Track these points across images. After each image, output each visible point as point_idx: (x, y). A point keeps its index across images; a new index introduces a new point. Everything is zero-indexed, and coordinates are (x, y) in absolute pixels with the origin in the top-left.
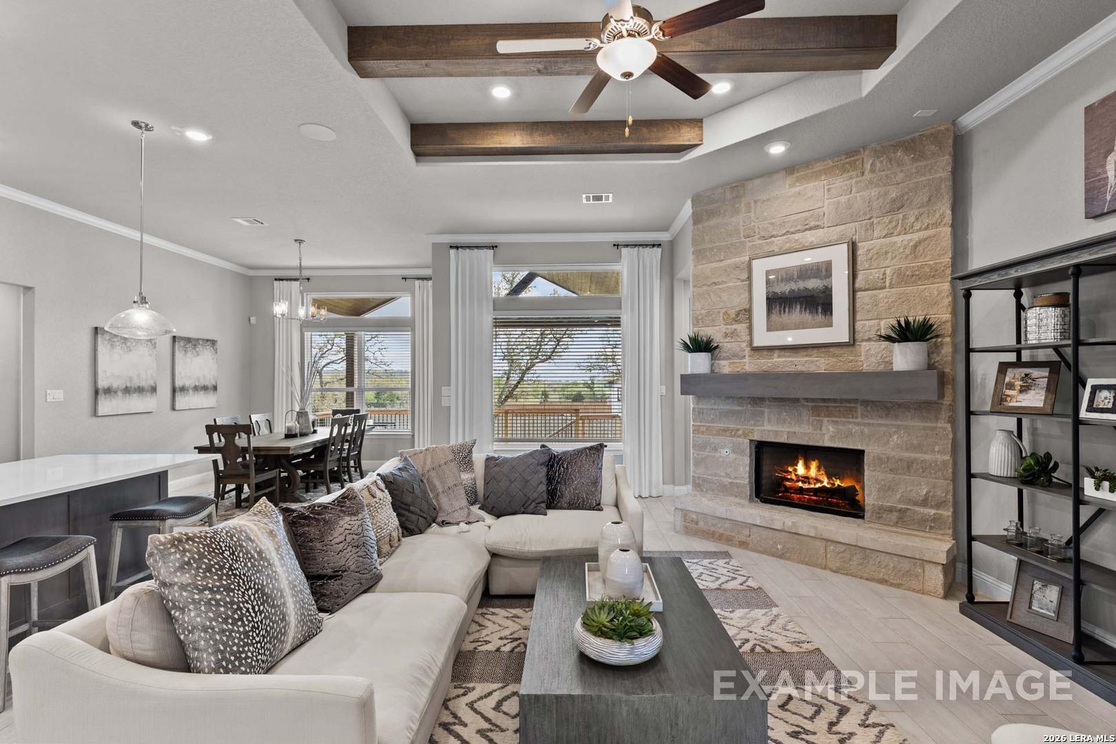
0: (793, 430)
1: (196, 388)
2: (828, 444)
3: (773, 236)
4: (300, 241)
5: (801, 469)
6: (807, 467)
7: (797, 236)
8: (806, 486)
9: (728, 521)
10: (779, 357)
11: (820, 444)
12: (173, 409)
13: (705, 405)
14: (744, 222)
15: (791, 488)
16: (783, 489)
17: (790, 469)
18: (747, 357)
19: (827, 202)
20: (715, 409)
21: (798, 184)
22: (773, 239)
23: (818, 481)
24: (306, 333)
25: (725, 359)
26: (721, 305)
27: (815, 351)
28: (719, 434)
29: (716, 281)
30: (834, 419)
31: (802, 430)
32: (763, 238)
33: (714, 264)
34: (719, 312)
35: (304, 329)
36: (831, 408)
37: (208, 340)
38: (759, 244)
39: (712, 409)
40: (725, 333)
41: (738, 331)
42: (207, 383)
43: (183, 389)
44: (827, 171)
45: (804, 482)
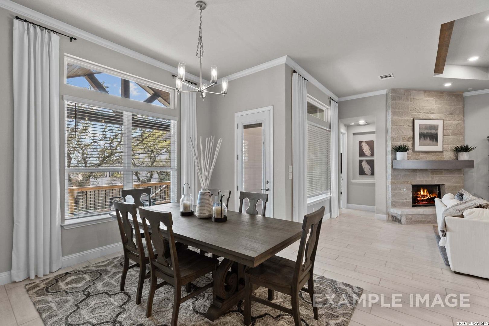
0: (426, 180)
2: (436, 183)
3: (420, 113)
5: (422, 193)
6: (424, 192)
8: (424, 199)
10: (421, 155)
13: (396, 173)
14: (411, 105)
15: (419, 200)
16: (417, 201)
17: (419, 193)
18: (411, 154)
19: (435, 106)
20: (400, 174)
21: (427, 97)
23: (427, 196)
26: (402, 134)
27: (432, 154)
28: (402, 184)
29: (400, 124)
30: (437, 175)
31: (429, 180)
32: (417, 112)
33: (400, 118)
34: (401, 137)
36: (437, 172)
41: (408, 144)
44: (436, 96)
45: (423, 197)
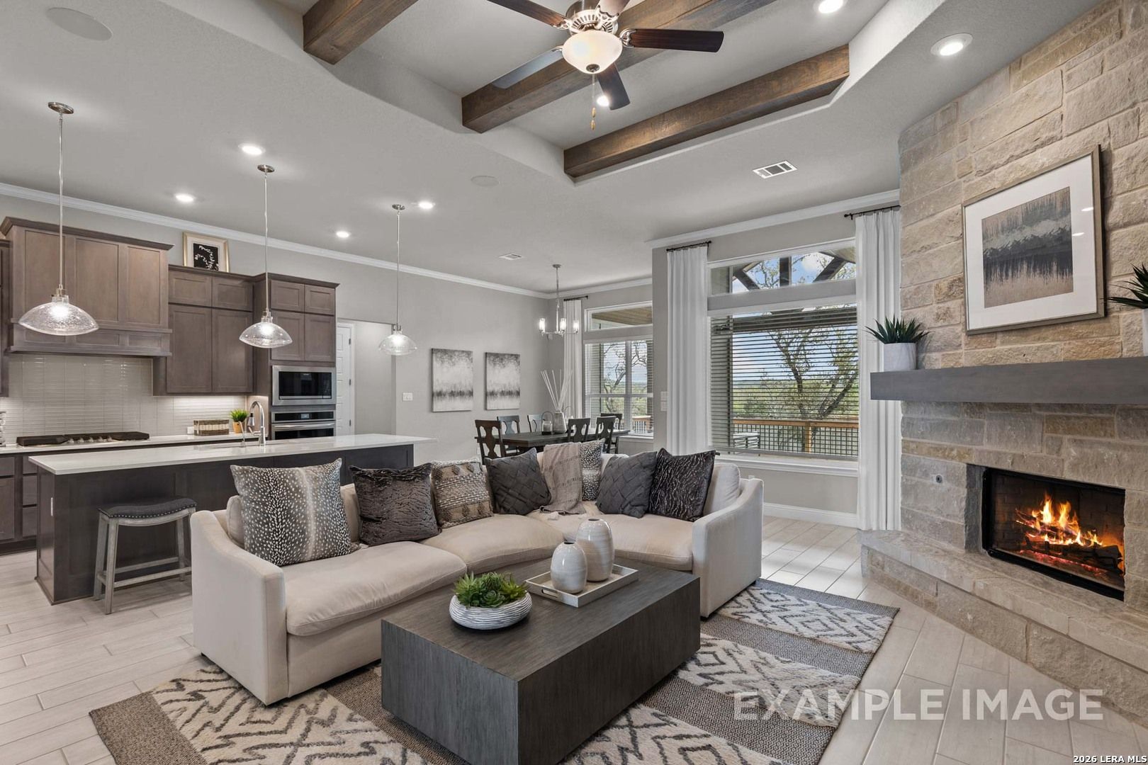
0: (1020, 452)
1: (503, 393)
2: (1068, 475)
3: (991, 169)
4: (556, 266)
5: (1047, 515)
6: (1056, 513)
7: (1022, 161)
8: (1053, 542)
9: (914, 571)
10: (1003, 343)
11: (1058, 475)
12: (486, 409)
13: (917, 414)
14: (958, 156)
15: (1035, 543)
16: (1024, 544)
17: (1034, 515)
18: (963, 346)
19: (1066, 96)
20: (925, 419)
21: (1025, 82)
22: (993, 172)
23: (1069, 535)
24: (586, 345)
25: (938, 350)
26: (932, 276)
28: (929, 454)
29: (926, 244)
30: (1078, 437)
31: (1032, 453)
32: (981, 173)
33: (924, 221)
34: (930, 286)
35: (584, 341)
36: (1073, 420)
37: (512, 355)
38: (976, 183)
39: (922, 419)
40: (937, 314)
41: (952, 310)
42: (512, 389)
43: (493, 394)
45: (1050, 535)
